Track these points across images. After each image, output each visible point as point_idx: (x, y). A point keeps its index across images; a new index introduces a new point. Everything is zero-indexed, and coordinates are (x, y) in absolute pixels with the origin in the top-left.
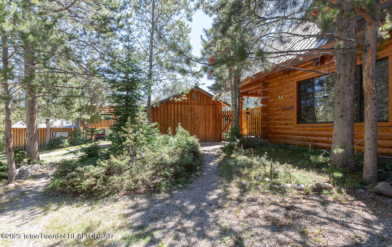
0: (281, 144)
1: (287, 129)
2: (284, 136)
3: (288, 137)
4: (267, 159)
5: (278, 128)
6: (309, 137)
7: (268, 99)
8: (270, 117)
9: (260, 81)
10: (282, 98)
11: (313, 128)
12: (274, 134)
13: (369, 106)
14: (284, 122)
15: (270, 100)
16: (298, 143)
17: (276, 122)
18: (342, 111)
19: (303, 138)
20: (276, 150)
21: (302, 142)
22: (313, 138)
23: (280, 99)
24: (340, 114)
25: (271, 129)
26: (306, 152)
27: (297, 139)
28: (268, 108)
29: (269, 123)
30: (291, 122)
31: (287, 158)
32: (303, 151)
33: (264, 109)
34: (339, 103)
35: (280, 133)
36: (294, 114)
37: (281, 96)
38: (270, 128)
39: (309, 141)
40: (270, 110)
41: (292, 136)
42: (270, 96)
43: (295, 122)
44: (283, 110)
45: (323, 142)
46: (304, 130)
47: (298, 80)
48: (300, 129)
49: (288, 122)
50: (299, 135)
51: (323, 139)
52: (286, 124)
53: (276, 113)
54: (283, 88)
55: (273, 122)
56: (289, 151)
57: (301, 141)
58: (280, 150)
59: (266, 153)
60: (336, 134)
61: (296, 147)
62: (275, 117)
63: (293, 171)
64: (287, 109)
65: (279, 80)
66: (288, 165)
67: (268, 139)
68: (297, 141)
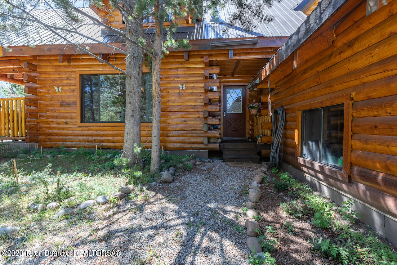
0: (60, 148)
1: (67, 129)
2: (64, 137)
3: (69, 139)
4: (50, 174)
5: (54, 128)
6: (94, 138)
7: (36, 88)
8: (41, 113)
9: (21, 59)
10: (60, 91)
11: (99, 128)
12: (49, 136)
13: (156, 108)
14: (64, 120)
15: (41, 90)
16: (82, 144)
17: (51, 120)
18: (133, 110)
19: (88, 138)
20: (54, 157)
21: (87, 143)
22: (99, 138)
23: (57, 91)
24: (131, 114)
25: (43, 129)
26: (93, 154)
27: (81, 140)
28: (37, 101)
29: (39, 121)
30: (73, 121)
31: (73, 165)
32: (90, 154)
33: (29, 102)
34: (130, 103)
35: (57, 135)
36: (76, 111)
37: (58, 88)
38: (41, 128)
39: (95, 141)
40: (40, 104)
41: (74, 137)
42: (40, 84)
43: (79, 121)
44: (62, 105)
45: (108, 141)
46: (89, 130)
47: (81, 73)
48: (85, 128)
49: (68, 120)
50: (83, 136)
51: (109, 139)
52: (66, 123)
53: (50, 108)
54: (60, 77)
55: (46, 120)
56: (73, 155)
57: (85, 142)
58: (59, 156)
59: (50, 165)
60: (127, 134)
61: (80, 149)
62: (49, 114)
63: (86, 180)
64: (67, 104)
65: (56, 66)
66: (78, 174)
67: (38, 142)
68: (81, 143)
